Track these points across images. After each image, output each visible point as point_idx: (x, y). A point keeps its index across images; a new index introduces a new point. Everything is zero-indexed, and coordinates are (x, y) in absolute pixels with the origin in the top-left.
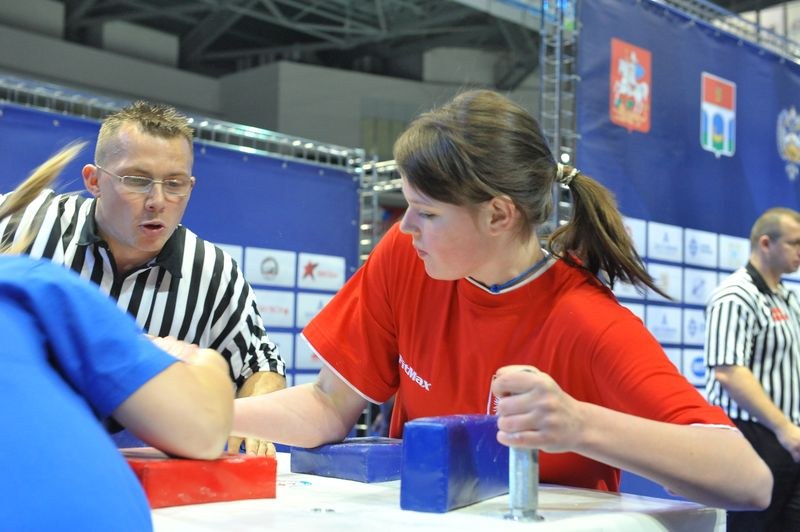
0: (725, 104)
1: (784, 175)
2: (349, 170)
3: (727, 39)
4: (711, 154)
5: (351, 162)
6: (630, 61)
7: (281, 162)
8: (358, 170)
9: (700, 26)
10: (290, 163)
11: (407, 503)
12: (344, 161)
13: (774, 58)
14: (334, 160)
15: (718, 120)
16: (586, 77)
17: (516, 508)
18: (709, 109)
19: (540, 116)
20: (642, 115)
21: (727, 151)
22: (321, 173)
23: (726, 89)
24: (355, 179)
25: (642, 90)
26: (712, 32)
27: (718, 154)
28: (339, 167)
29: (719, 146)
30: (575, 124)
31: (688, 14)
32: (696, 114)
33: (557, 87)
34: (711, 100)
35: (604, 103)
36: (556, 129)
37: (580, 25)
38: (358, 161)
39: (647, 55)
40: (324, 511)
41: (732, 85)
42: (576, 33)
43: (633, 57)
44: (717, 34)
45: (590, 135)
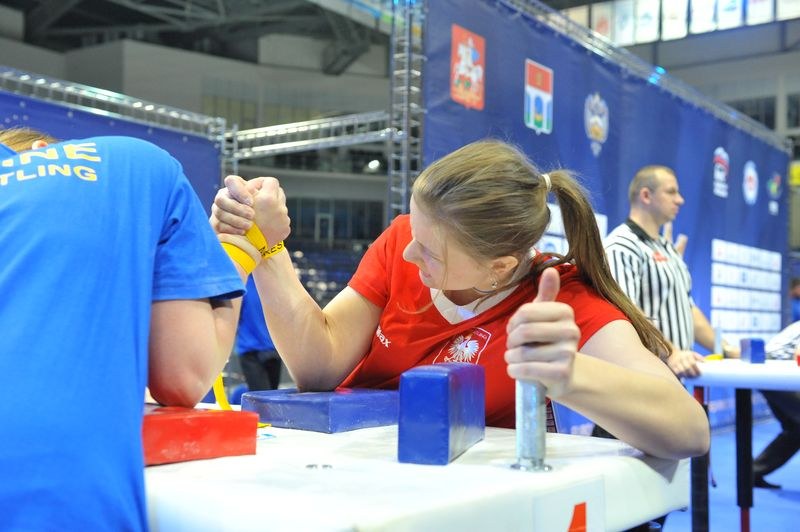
0: (544, 88)
1: (590, 151)
2: (211, 138)
3: (545, 30)
4: (532, 131)
5: (212, 129)
6: (467, 45)
7: (147, 128)
8: (219, 138)
9: (526, 18)
10: (155, 130)
11: (405, 456)
12: (206, 129)
13: (581, 50)
14: (197, 127)
15: (538, 101)
16: (431, 58)
17: (525, 458)
18: (531, 92)
19: (391, 92)
20: (477, 94)
21: (546, 129)
22: (185, 139)
23: (545, 75)
24: (217, 146)
25: (477, 72)
26: (534, 23)
27: (539, 131)
28: (202, 134)
29: (540, 124)
30: (422, 99)
31: (514, 7)
32: (520, 95)
33: (406, 66)
34: (534, 84)
35: (446, 83)
36: (405, 104)
37: (426, 10)
38: (219, 129)
39: (482, 41)
40: (320, 467)
41: (550, 71)
42: (423, 17)
43: (470, 41)
44: (538, 26)
45: (434, 111)
